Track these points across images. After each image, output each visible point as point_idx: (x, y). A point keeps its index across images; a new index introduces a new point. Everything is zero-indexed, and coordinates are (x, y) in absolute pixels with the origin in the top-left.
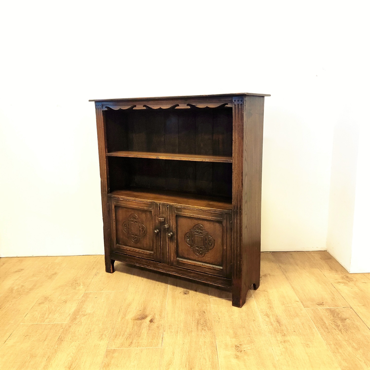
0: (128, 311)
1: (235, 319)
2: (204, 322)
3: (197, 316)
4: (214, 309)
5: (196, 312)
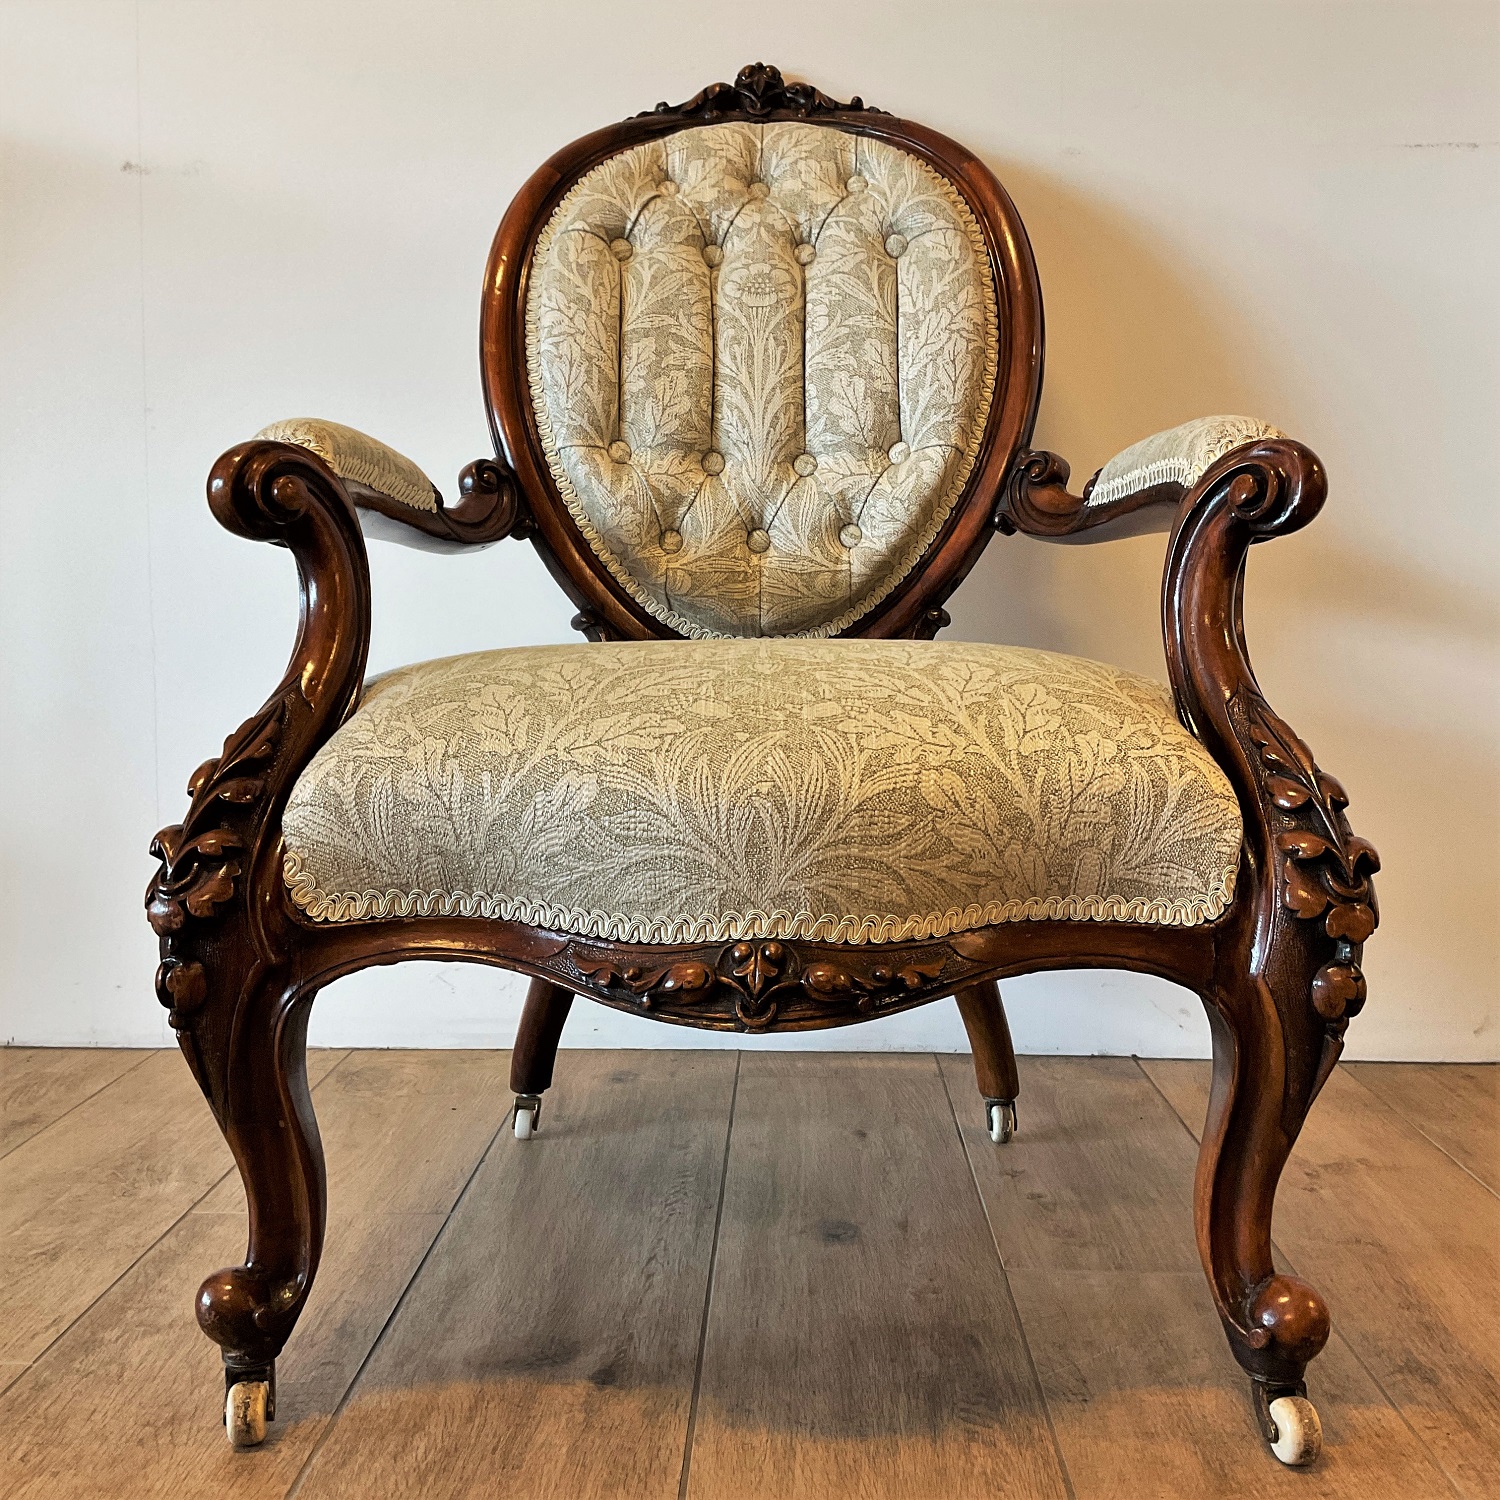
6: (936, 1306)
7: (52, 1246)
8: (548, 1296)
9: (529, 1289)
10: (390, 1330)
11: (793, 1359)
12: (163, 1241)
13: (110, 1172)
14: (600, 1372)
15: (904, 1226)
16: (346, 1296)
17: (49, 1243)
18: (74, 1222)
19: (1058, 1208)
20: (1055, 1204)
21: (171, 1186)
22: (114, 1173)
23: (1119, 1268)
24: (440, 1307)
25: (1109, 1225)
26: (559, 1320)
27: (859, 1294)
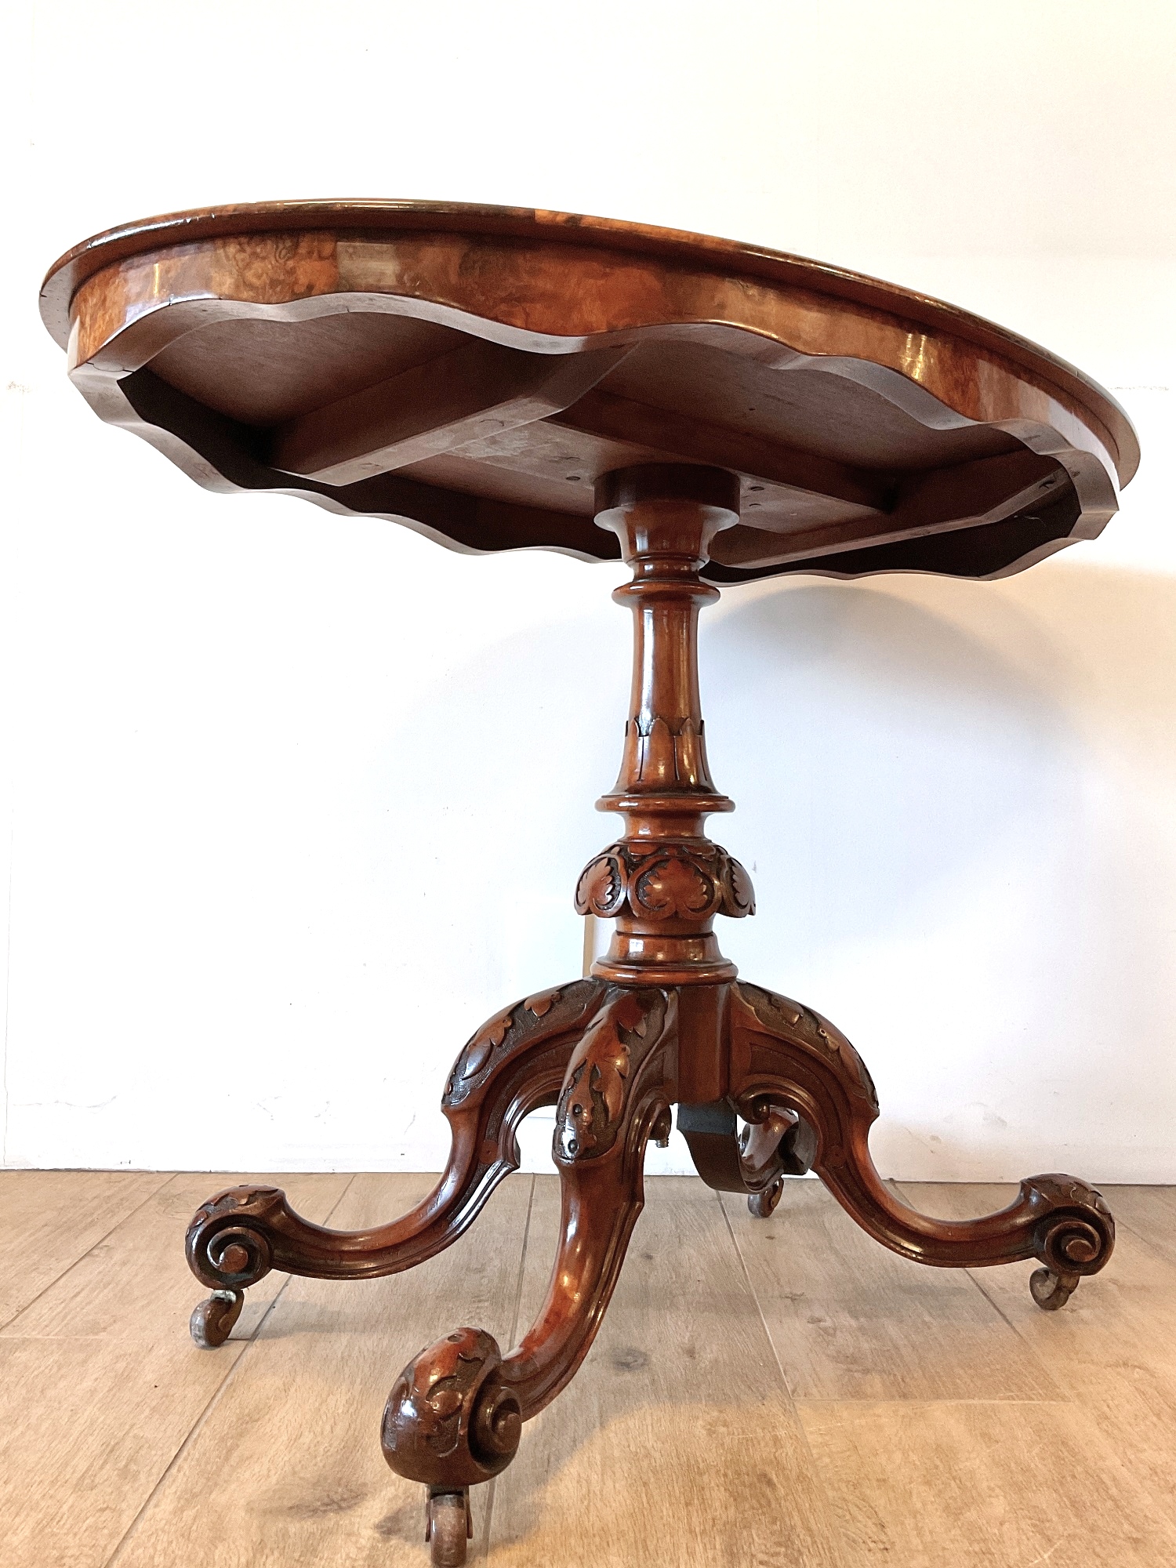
0: (236, 1454)
1: (996, 1531)
2: (779, 1544)
3: (717, 1504)
4: (827, 1460)
5: (706, 1478)
6: (727, 1440)
8: (339, 1430)
9: (321, 1423)
10: (174, 1470)
11: (586, 1503)
14: (389, 1519)
15: (691, 1353)
16: (135, 1431)
19: (838, 1332)
20: (835, 1330)
23: (904, 1396)
24: (229, 1444)
25: (888, 1350)
26: (347, 1458)
27: (650, 1428)
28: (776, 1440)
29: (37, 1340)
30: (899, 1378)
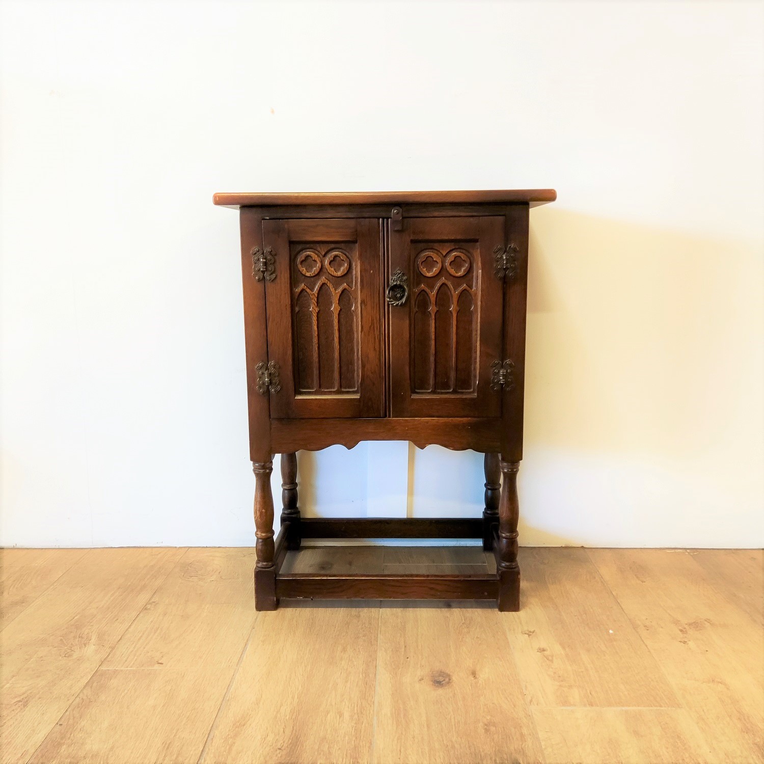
6: (496, 736)
7: (25, 695)
8: (288, 731)
9: (277, 727)
12: (85, 691)
13: (60, 638)
15: (474, 674)
16: (179, 734)
17: (24, 694)
18: (38, 677)
19: (554, 658)
20: (552, 656)
21: (90, 649)
22: (61, 640)
24: (230, 742)
25: (582, 672)
26: (293, 751)
27: (454, 727)
28: (522, 735)
29: (122, 671)
30: (588, 691)
